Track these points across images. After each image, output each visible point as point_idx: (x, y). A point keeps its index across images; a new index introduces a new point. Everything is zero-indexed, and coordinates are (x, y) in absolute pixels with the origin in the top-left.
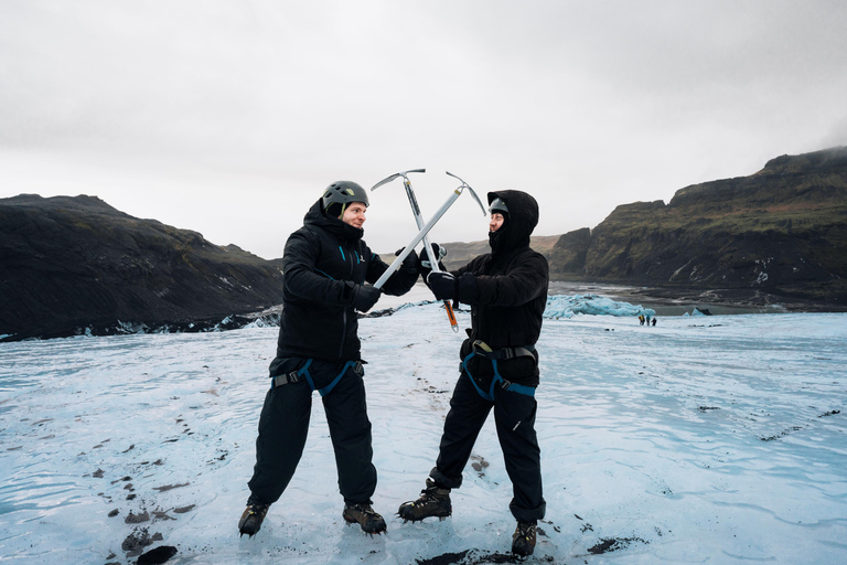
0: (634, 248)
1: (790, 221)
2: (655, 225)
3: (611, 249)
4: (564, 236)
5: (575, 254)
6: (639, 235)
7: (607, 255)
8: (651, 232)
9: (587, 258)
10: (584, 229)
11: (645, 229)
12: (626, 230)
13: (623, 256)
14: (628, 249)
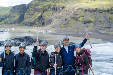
0: (45, 14)
1: (103, 5)
2: (53, 4)
3: (35, 14)
4: (14, 7)
5: (19, 16)
6: (47, 8)
7: (34, 16)
8: (52, 7)
9: (25, 17)
10: (23, 4)
11: (50, 5)
12: (42, 6)
13: (40, 17)
14: (42, 14)
